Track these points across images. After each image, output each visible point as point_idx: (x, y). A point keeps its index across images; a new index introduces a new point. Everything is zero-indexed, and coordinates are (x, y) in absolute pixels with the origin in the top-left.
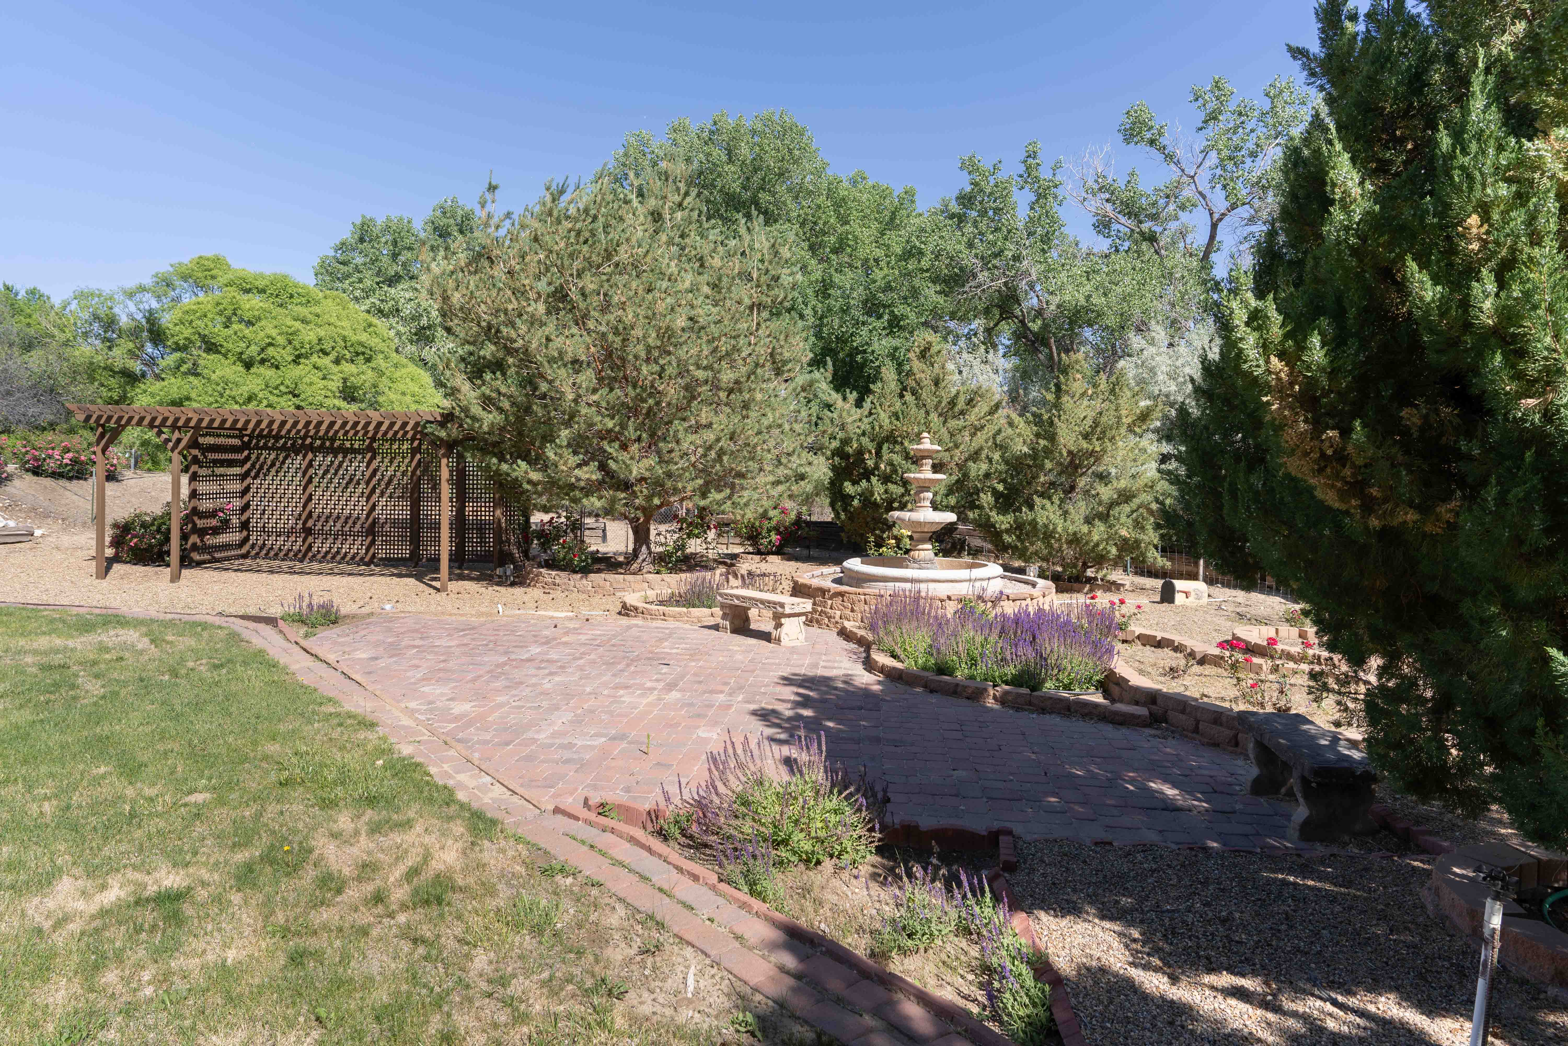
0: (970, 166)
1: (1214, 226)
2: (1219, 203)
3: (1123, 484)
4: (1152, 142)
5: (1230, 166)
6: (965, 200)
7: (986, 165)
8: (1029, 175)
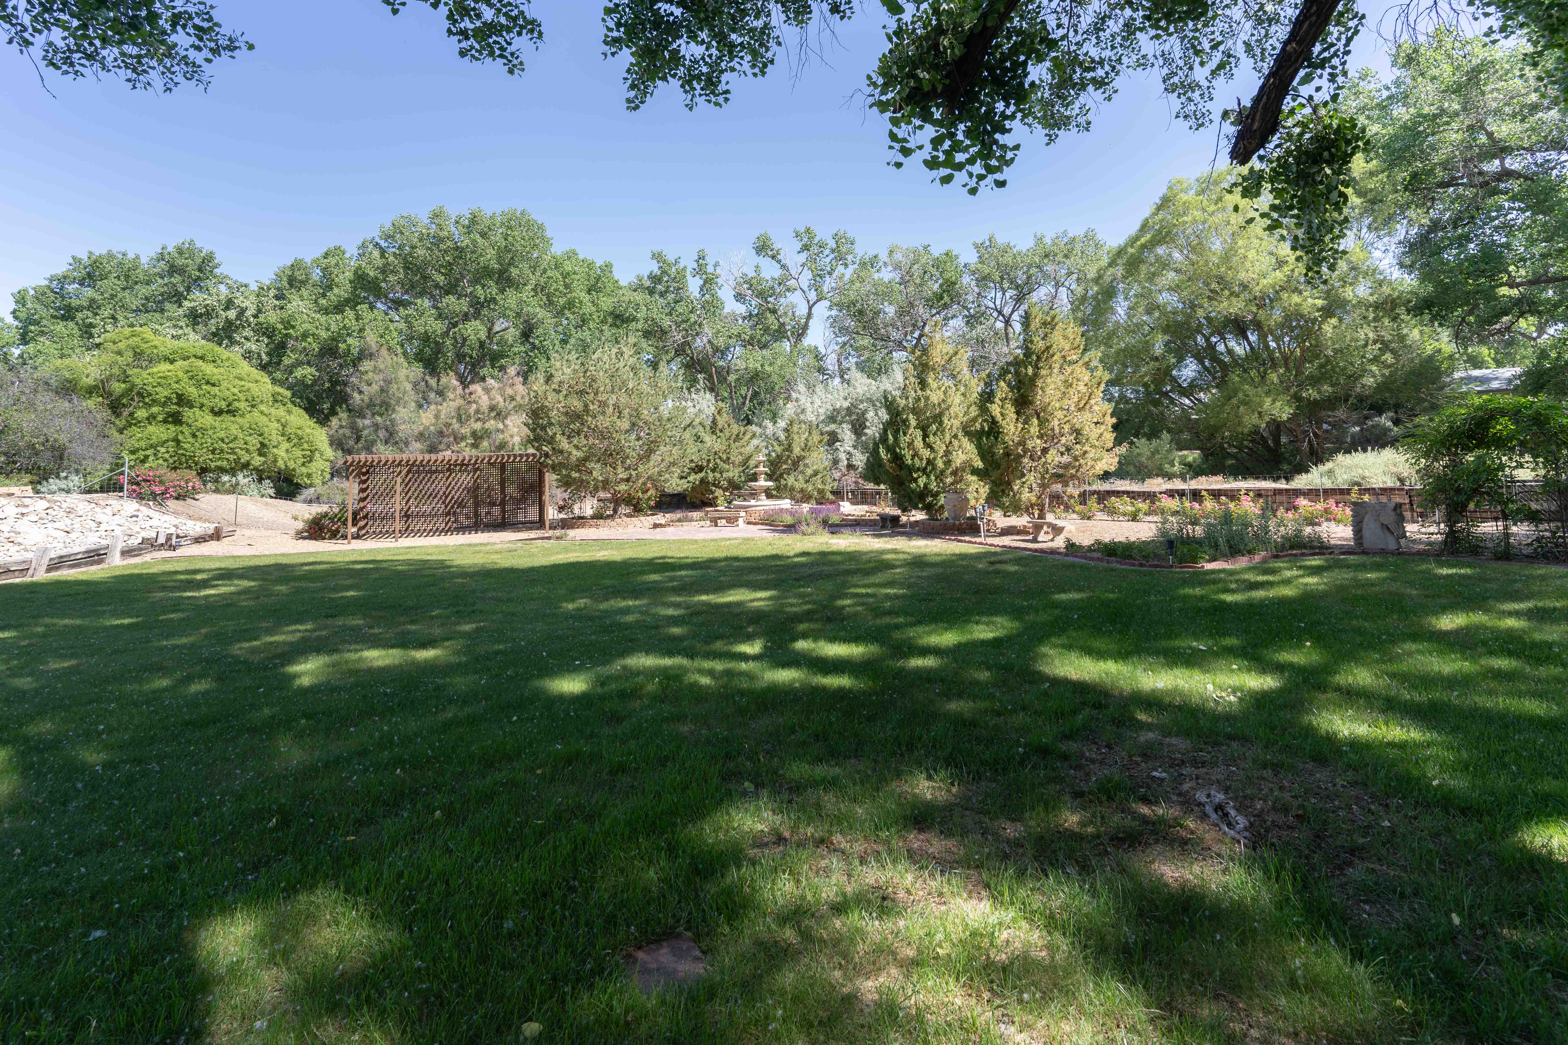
0: (657, 257)
1: (810, 308)
2: (813, 295)
3: (815, 467)
4: (773, 257)
5: (818, 279)
6: (656, 279)
7: (671, 259)
8: (700, 269)
